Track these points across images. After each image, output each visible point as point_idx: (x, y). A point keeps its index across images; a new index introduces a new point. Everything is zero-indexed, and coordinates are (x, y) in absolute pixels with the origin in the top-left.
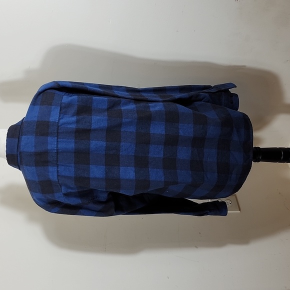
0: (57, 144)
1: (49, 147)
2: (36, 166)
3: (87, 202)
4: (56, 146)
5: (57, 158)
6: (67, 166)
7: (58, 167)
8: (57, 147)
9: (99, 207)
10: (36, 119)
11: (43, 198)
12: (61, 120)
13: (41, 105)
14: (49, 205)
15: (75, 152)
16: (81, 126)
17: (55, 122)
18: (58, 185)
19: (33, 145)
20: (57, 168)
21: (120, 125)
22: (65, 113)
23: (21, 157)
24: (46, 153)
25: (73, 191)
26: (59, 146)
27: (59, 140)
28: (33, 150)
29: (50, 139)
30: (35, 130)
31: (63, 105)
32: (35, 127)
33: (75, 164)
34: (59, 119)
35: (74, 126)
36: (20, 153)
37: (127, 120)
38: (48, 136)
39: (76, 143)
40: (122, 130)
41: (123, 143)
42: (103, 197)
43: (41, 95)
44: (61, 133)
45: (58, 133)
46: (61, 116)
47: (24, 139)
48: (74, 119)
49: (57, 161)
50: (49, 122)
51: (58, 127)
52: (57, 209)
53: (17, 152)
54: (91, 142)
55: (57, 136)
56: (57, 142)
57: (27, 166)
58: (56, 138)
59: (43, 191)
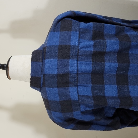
0: (78, 66)
1: (71, 69)
2: (58, 87)
3: (100, 118)
4: (76, 68)
5: (77, 79)
6: (85, 86)
7: (77, 87)
8: (78, 69)
9: (108, 122)
10: (57, 44)
11: (62, 116)
12: (81, 44)
13: (61, 31)
14: (65, 123)
15: (92, 74)
16: (98, 49)
17: (75, 46)
18: (78, 104)
19: (56, 67)
20: (77, 89)
21: (128, 48)
22: (83, 38)
23: (44, 79)
24: (67, 74)
25: (90, 109)
26: (79, 68)
27: (79, 62)
28: (56, 72)
29: (71, 61)
30: (57, 54)
31: (81, 30)
32: (57, 51)
33: (92, 84)
34: (79, 43)
35: (91, 49)
36: (44, 75)
37: (135, 43)
38: (69, 59)
39: (93, 64)
40: (130, 52)
41: (132, 64)
42: (111, 113)
43: (60, 22)
44: (81, 56)
45: (78, 56)
46: (80, 40)
47: (48, 62)
48: (92, 42)
49: (77, 81)
50: (70, 46)
51: (78, 50)
52: (73, 125)
53: (41, 75)
54: (106, 63)
55: (78, 59)
56: (78, 64)
57: (49, 87)
58: (76, 61)
59: (63, 110)
